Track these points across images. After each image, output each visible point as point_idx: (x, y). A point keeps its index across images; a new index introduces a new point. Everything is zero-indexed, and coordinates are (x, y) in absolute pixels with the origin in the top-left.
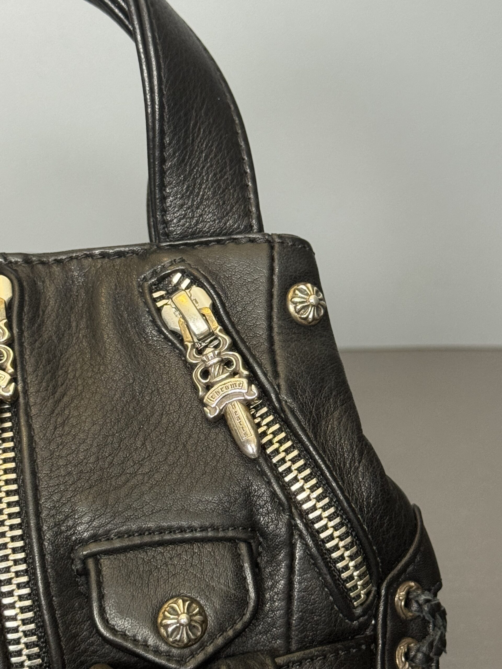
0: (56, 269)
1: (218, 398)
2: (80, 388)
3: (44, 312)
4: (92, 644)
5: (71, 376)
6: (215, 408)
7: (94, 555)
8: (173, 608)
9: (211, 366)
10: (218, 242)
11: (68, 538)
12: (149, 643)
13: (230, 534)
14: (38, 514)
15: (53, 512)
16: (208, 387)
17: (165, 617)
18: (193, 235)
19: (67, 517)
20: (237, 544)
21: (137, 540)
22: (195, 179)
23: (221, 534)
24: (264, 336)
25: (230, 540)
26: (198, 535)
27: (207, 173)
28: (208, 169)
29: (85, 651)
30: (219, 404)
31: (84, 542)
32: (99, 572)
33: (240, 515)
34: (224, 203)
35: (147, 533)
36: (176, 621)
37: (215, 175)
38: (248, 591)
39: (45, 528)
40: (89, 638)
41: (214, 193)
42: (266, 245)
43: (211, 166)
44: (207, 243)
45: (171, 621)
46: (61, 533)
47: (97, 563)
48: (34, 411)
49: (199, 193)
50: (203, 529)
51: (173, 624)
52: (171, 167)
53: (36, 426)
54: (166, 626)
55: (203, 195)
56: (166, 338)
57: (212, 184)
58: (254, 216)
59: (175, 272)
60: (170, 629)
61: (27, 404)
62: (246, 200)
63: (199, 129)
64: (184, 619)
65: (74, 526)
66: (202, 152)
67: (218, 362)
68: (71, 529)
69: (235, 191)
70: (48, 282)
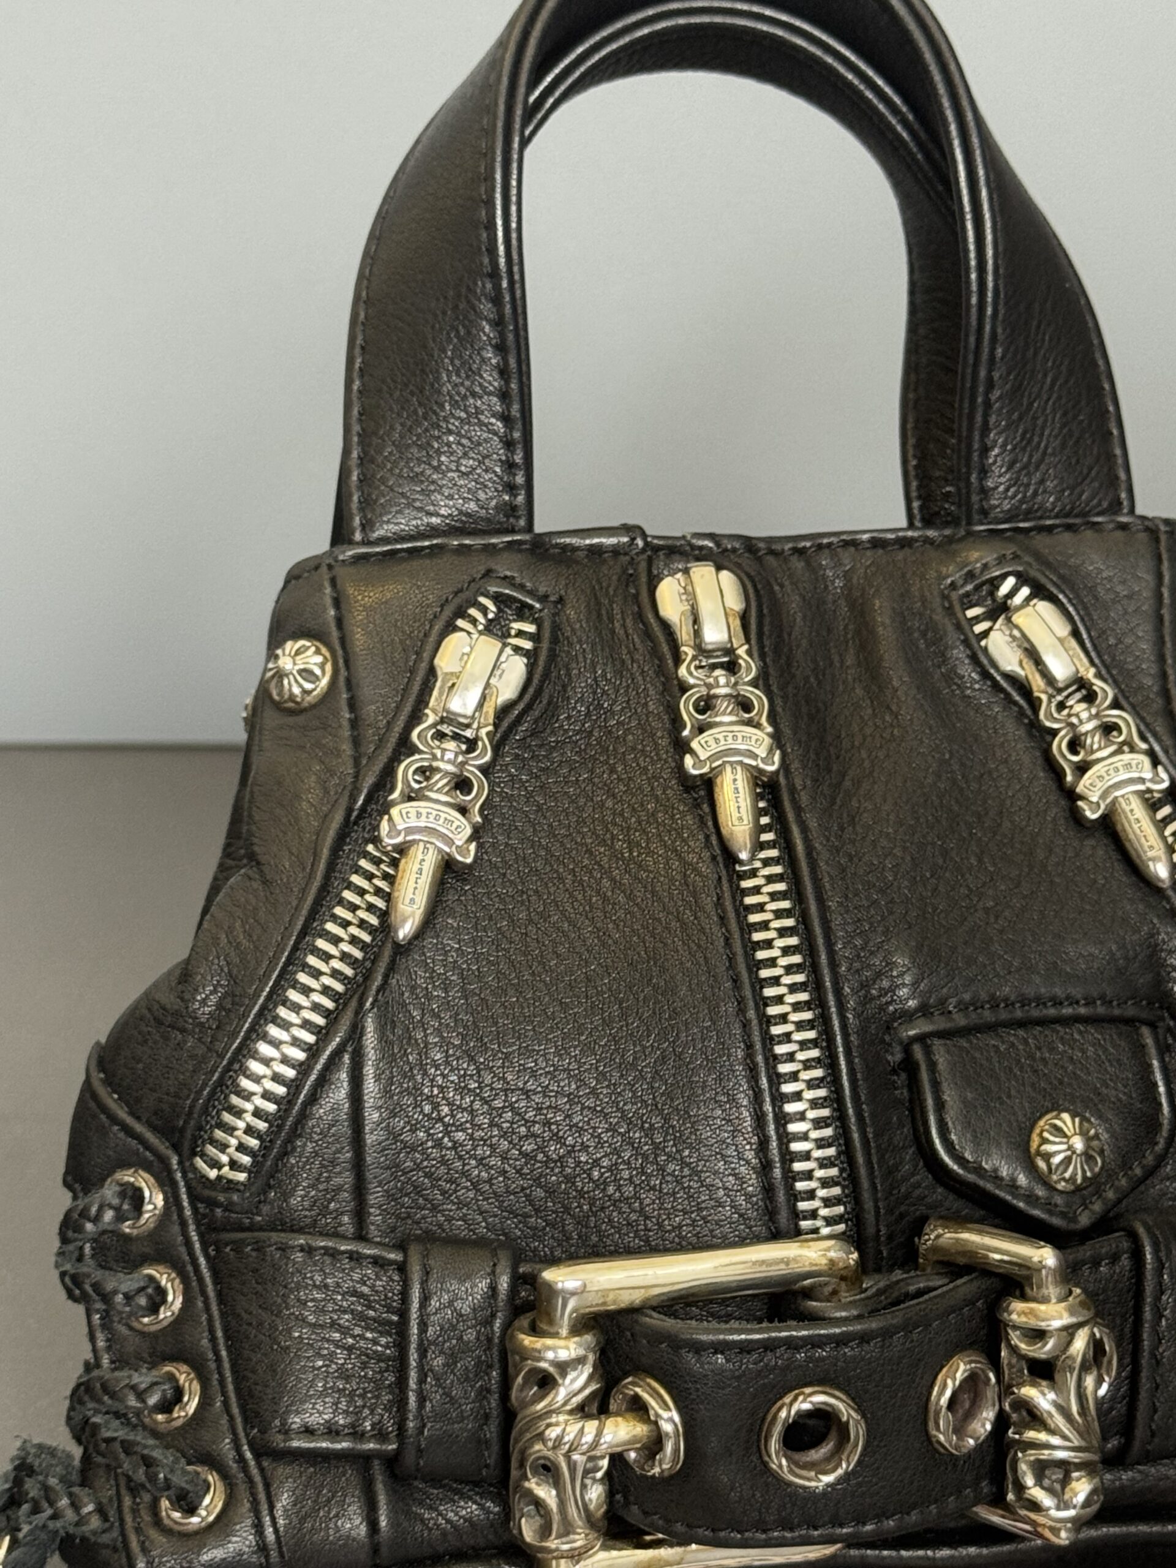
0: (798, 564)
1: (1101, 786)
2: (867, 764)
3: (790, 635)
4: (917, 1186)
5: (846, 744)
6: (1098, 804)
7: (921, 1038)
8: (1055, 1127)
9: (1086, 734)
10: (1069, 527)
11: (882, 1008)
12: (1019, 1183)
13: (1130, 1011)
14: (833, 965)
15: (857, 965)
16: (1082, 769)
17: (1045, 1141)
18: (1027, 516)
19: (879, 975)
20: (1138, 1028)
21: (988, 1016)
22: (1035, 418)
23: (1117, 1012)
24: (1155, 689)
25: (1128, 1021)
26: (1082, 1011)
27: (1054, 411)
28: (1054, 404)
29: (908, 1196)
30: (1103, 796)
31: (908, 1016)
32: (932, 1066)
33: (1143, 980)
34: (1078, 462)
35: (1002, 1005)
36: (1064, 1147)
37: (1065, 414)
38: (1160, 1104)
39: (847, 990)
40: (913, 1175)
41: (1063, 446)
42: (1143, 536)
43: (1060, 398)
44: (1050, 529)
45: (1057, 1150)
46: (873, 998)
47: (928, 1052)
48: (804, 799)
49: (1039, 443)
50: (1090, 1002)
51: (1060, 1152)
52: (1000, 398)
53: (813, 824)
54: (1047, 1157)
55: (1046, 447)
56: (996, 686)
57: (1061, 429)
58: (1123, 486)
59: (1004, 577)
60: (1056, 1160)
61: (792, 790)
62: (1110, 457)
63: (1044, 334)
64: (1078, 1144)
65: (893, 989)
66: (1045, 375)
67: (1095, 728)
68: (886, 994)
69: (1094, 442)
70: (788, 588)
